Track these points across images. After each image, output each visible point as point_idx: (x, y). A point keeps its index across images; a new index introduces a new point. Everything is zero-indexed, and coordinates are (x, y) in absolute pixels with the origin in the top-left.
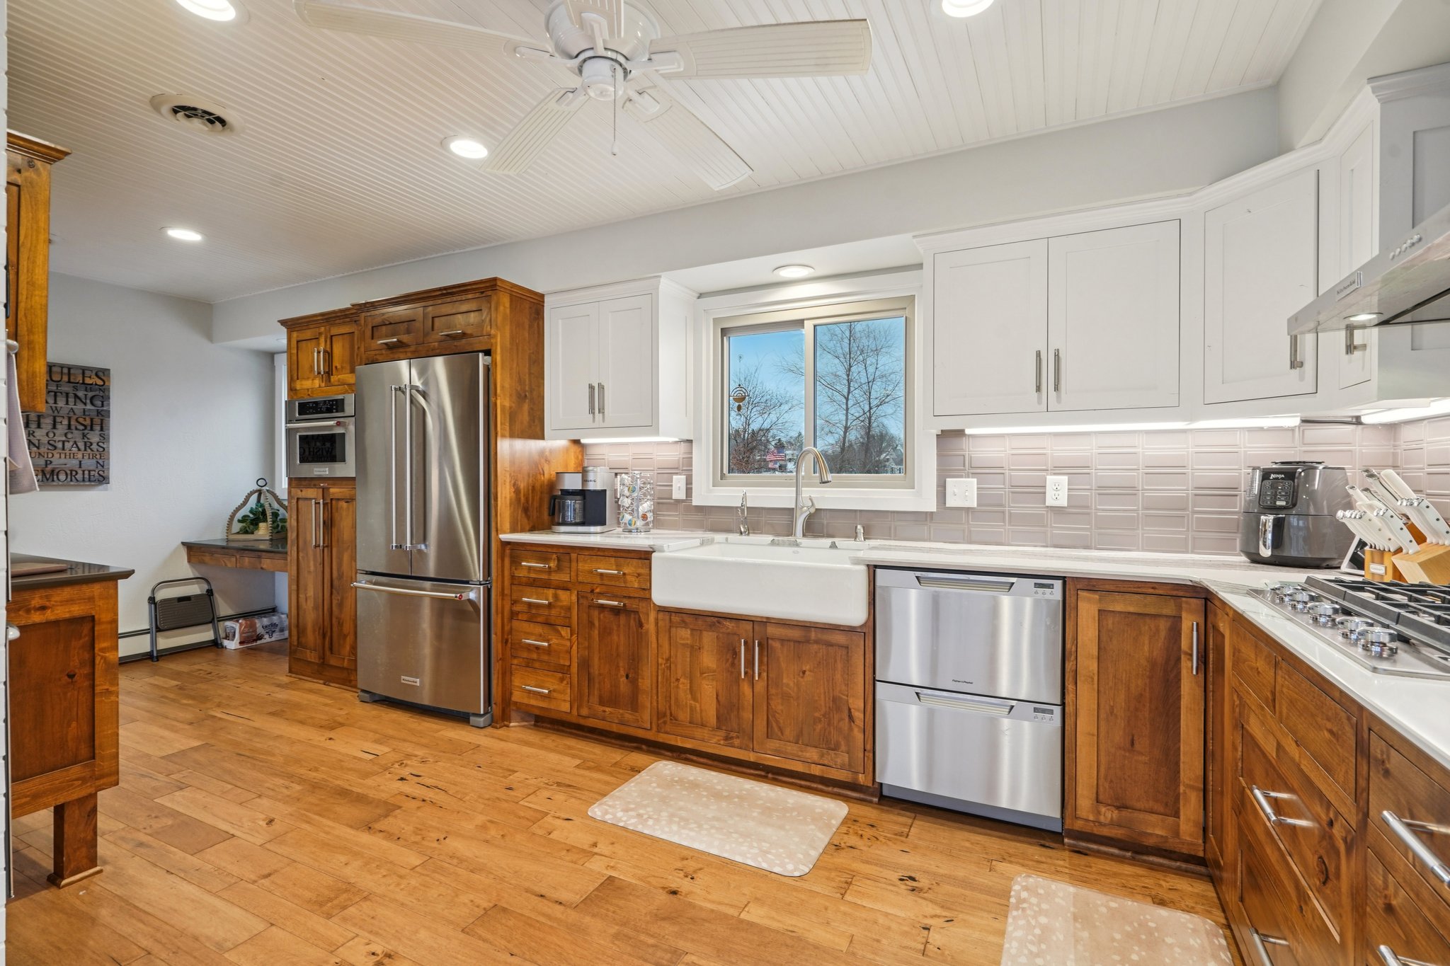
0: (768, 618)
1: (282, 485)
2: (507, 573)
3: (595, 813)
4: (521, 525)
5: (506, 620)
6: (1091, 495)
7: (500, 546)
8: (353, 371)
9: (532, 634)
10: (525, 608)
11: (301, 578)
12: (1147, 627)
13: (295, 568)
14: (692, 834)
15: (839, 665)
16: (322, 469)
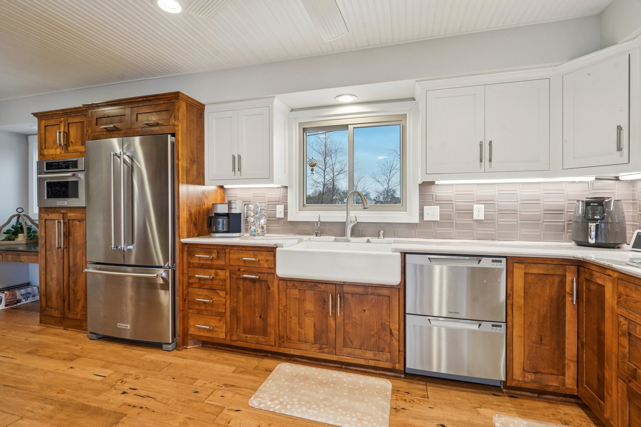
0: (344, 282)
1: (34, 211)
2: (185, 261)
3: (254, 404)
4: (193, 233)
5: (184, 288)
6: (495, 214)
7: (181, 246)
8: (83, 144)
9: (201, 295)
10: (197, 281)
11: (48, 266)
12: (548, 281)
13: (44, 261)
14: (316, 412)
15: (385, 306)
16: (63, 202)
